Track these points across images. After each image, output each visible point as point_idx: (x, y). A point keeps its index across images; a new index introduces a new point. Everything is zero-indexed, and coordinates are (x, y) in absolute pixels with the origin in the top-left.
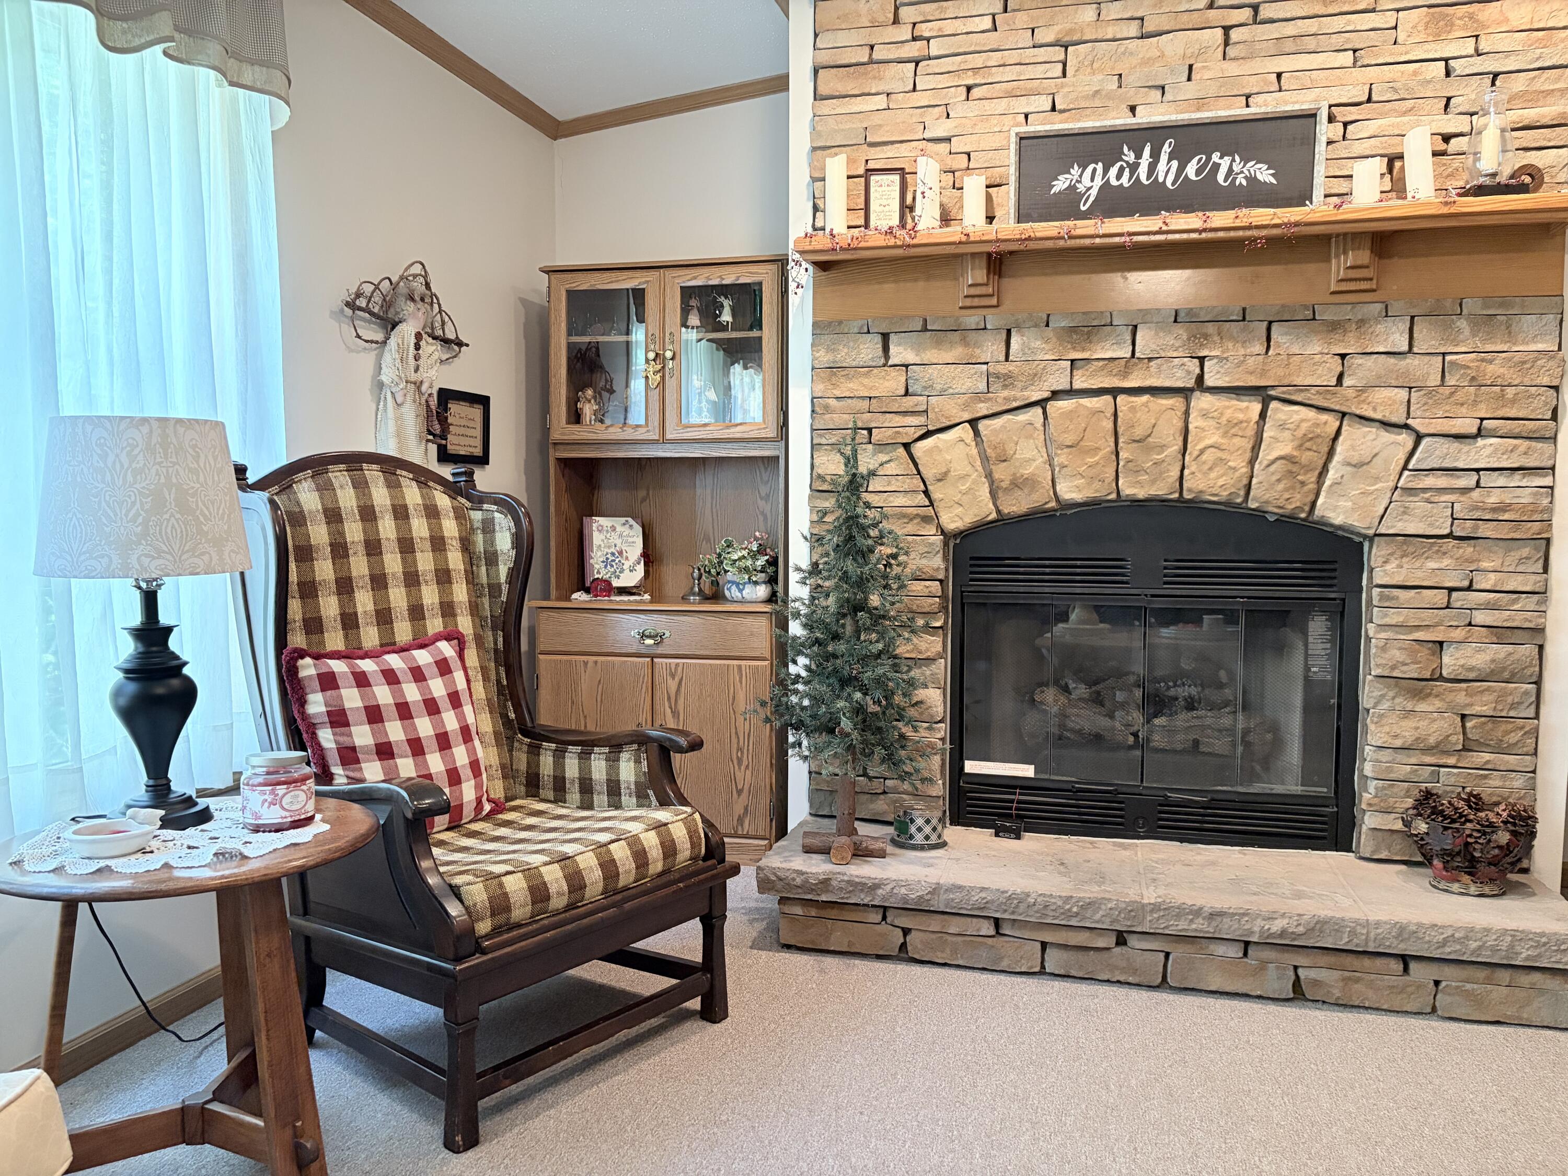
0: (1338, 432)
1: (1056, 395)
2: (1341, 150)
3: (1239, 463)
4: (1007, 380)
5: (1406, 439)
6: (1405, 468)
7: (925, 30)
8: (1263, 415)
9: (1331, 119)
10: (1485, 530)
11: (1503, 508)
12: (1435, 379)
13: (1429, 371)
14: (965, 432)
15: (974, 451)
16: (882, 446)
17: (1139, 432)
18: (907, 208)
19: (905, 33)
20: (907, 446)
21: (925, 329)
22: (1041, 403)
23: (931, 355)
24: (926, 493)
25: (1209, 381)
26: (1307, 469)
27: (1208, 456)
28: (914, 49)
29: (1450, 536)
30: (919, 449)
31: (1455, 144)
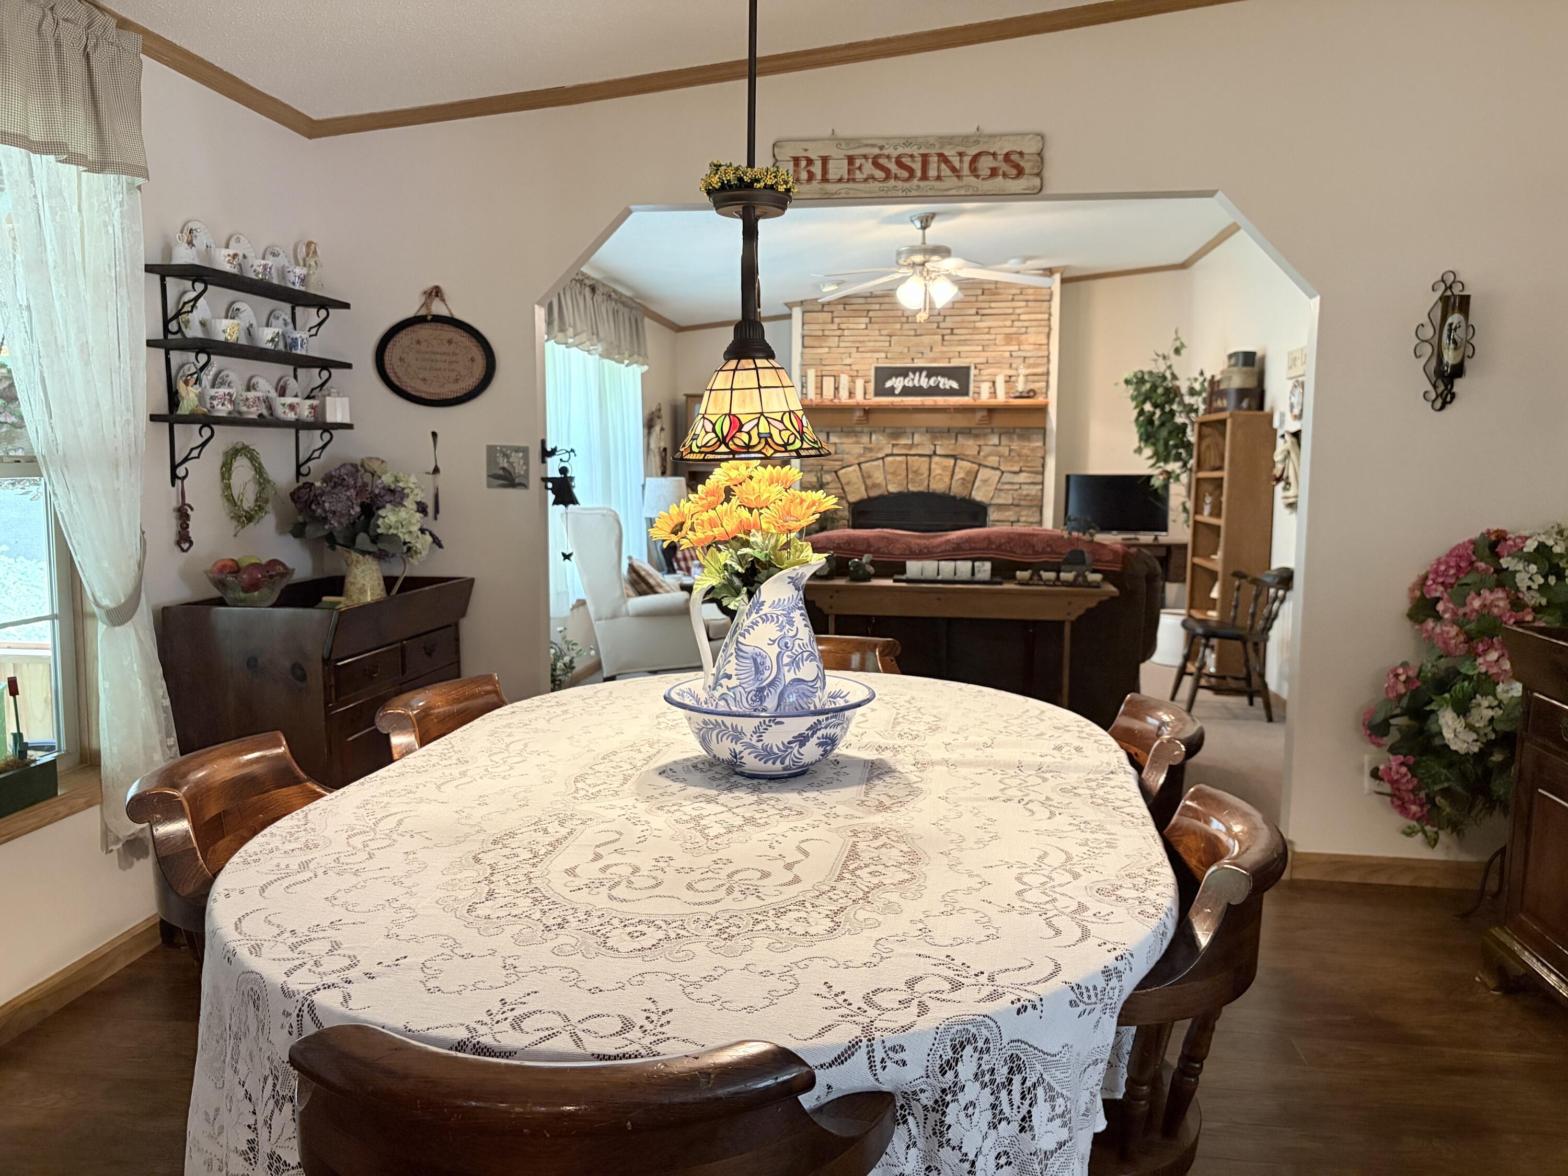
0: (978, 471)
1: (887, 455)
2: (978, 378)
3: (947, 480)
4: (870, 450)
5: (999, 473)
6: (999, 481)
7: (843, 326)
8: (955, 464)
9: (976, 368)
10: (1023, 503)
11: (1027, 495)
12: (1007, 454)
13: (1006, 451)
14: (856, 467)
15: (859, 474)
16: (827, 472)
17: (915, 469)
18: (837, 389)
19: (835, 326)
20: (836, 472)
21: (842, 431)
22: (883, 458)
23: (845, 440)
24: (843, 489)
25: (938, 452)
26: (968, 482)
27: (938, 477)
28: (839, 333)
29: (1012, 504)
30: (841, 473)
31: (1013, 379)
